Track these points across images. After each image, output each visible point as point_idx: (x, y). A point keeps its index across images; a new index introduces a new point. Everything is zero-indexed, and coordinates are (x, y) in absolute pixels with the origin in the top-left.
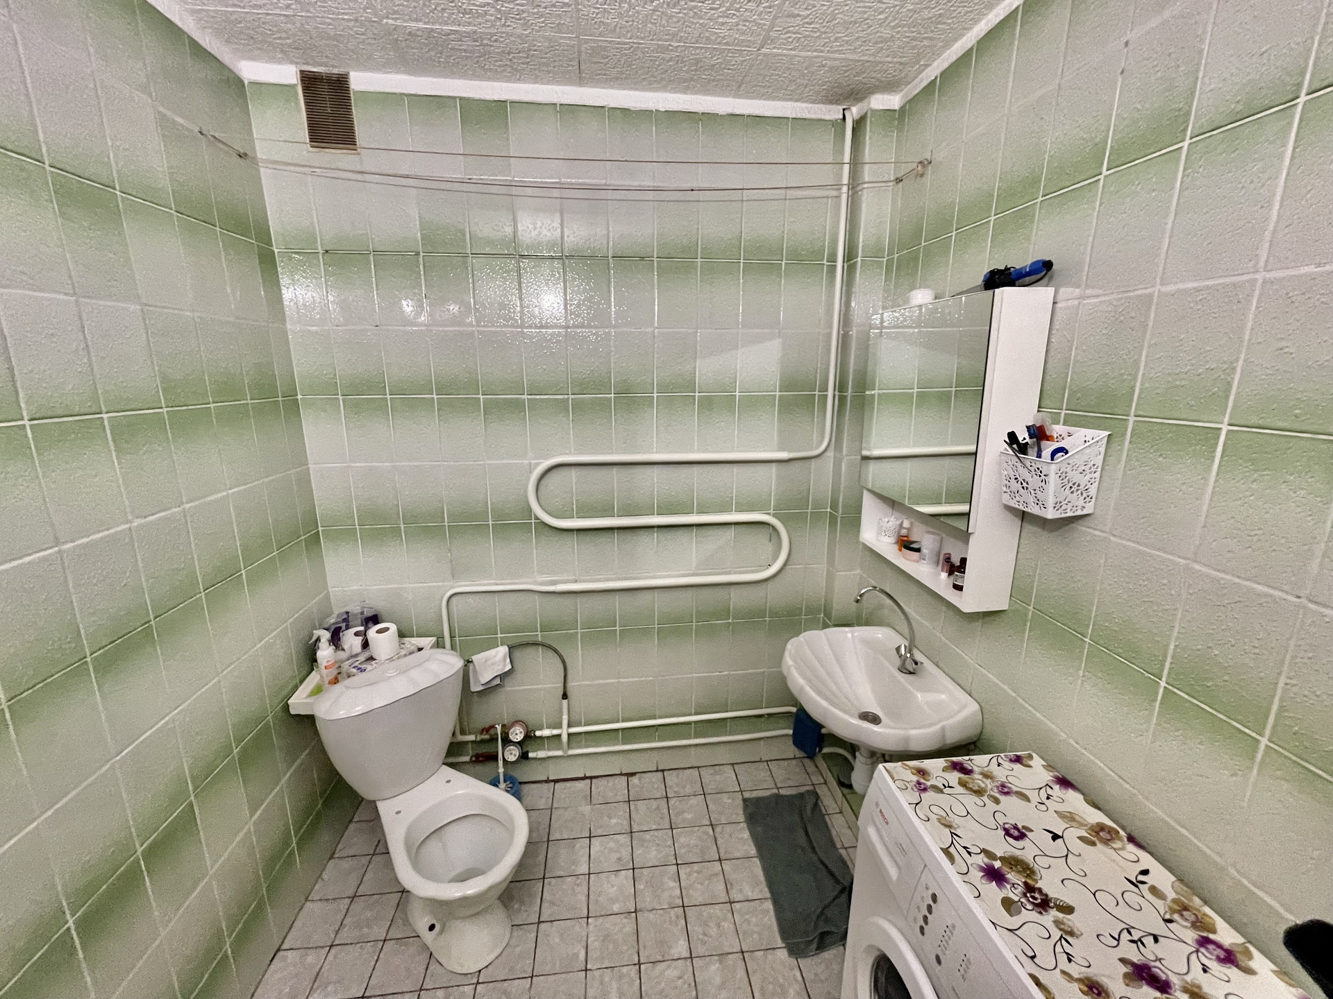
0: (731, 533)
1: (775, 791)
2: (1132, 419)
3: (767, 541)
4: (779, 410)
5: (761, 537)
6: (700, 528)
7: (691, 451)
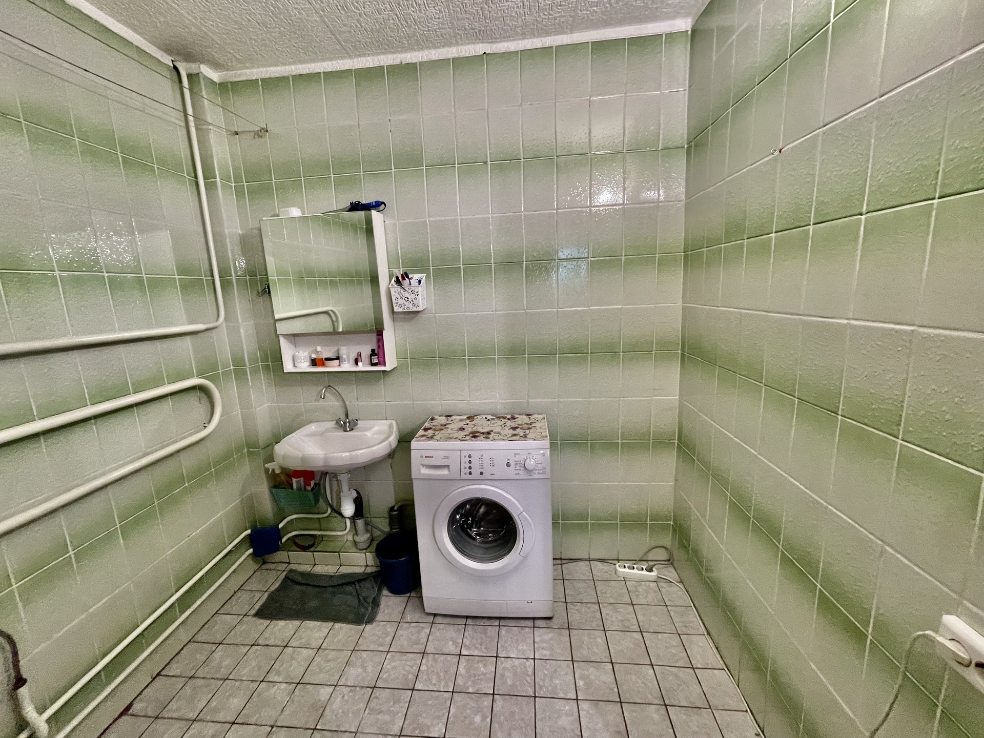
0: (169, 403)
1: (266, 594)
2: (431, 268)
3: (197, 403)
4: (181, 291)
5: (193, 400)
6: (141, 407)
7: (113, 331)
